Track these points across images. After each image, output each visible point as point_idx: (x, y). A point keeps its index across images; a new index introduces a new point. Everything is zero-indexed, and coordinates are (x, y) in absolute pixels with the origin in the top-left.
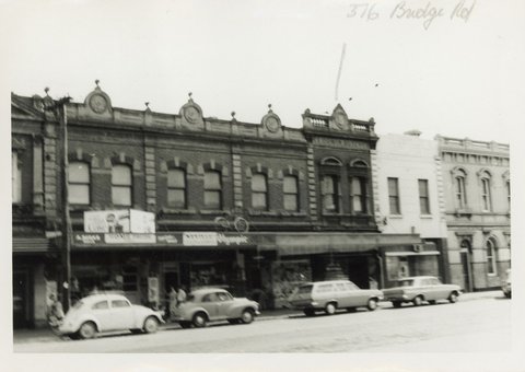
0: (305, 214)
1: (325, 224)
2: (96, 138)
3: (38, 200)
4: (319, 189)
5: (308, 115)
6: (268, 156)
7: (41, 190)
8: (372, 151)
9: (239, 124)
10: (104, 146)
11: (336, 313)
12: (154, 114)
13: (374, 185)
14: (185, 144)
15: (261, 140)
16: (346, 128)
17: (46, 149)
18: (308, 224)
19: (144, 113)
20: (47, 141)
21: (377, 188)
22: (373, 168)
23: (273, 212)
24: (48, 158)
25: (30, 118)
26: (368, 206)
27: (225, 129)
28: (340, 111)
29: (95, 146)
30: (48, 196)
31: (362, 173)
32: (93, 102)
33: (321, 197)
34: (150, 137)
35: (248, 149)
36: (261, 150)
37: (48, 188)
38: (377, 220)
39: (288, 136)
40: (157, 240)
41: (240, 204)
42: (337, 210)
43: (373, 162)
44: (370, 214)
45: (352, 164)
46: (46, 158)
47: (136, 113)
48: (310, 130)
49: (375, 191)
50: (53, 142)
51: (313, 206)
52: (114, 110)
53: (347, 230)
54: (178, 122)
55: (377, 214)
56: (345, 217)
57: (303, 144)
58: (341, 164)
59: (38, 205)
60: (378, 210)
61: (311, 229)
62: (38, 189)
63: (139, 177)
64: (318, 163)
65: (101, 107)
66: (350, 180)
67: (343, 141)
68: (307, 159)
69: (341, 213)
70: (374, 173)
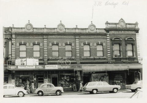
0: (105, 58)
1: (114, 61)
2: (28, 37)
3: (10, 56)
4: (112, 49)
5: (107, 23)
6: (90, 39)
7: (11, 54)
8: (136, 34)
9: (78, 29)
10: (31, 39)
11: (97, 93)
12: (47, 29)
13: (137, 46)
14: (58, 37)
15: (87, 33)
16: (125, 26)
17: (12, 42)
18: (107, 61)
19: (44, 28)
20: (12, 39)
21: (139, 47)
22: (137, 40)
23: (92, 57)
24: (13, 44)
25: (7, 33)
26: (134, 54)
27: (74, 31)
28: (122, 20)
29: (27, 40)
30: (12, 55)
31: (132, 42)
32: (27, 27)
33: (112, 52)
34: (45, 36)
35: (82, 37)
36: (87, 37)
37: (13, 53)
38: (138, 59)
39: (98, 31)
40: (36, 68)
41: (78, 55)
42: (120, 56)
43: (137, 38)
44: (135, 57)
45: (126, 39)
46: (12, 44)
47: (41, 29)
48: (108, 28)
49: (138, 48)
50: (14, 40)
51: (108, 55)
52: (34, 28)
53: (124, 63)
54: (56, 30)
55: (138, 57)
56: (123, 58)
57: (105, 33)
58: (121, 39)
59: (10, 58)
60: (139, 55)
61: (107, 63)
62: (10, 53)
63: (42, 48)
64: (111, 40)
65: (30, 28)
66: (126, 45)
67: (123, 31)
68: (107, 39)
69: (122, 57)
70: (137, 42)
